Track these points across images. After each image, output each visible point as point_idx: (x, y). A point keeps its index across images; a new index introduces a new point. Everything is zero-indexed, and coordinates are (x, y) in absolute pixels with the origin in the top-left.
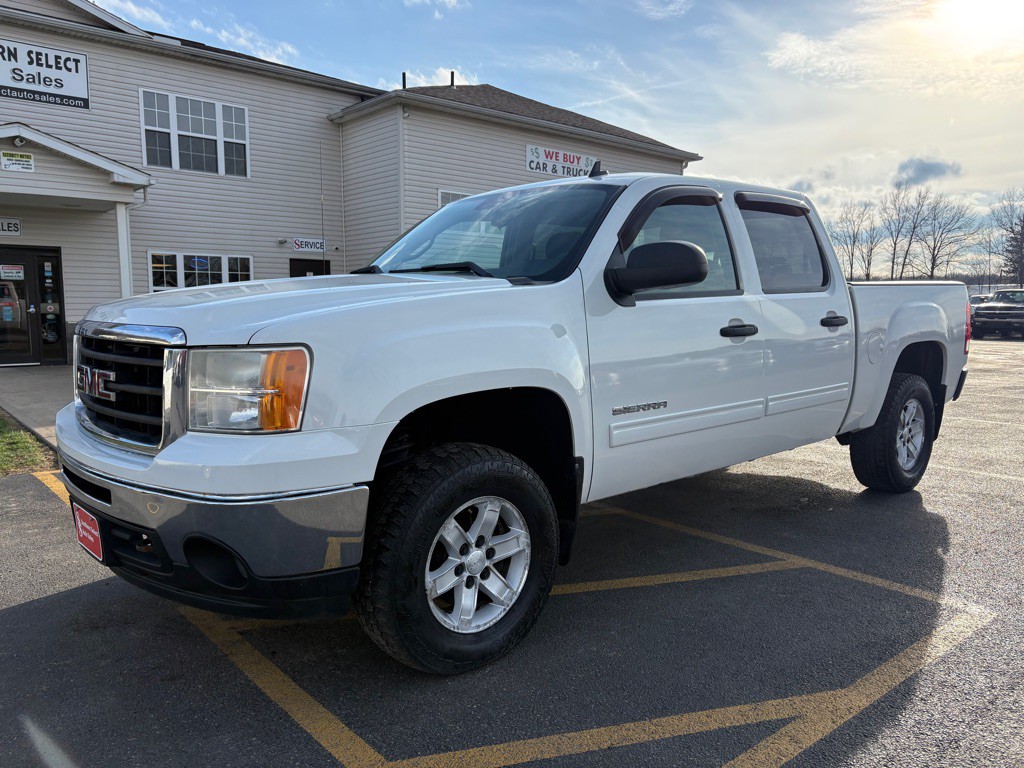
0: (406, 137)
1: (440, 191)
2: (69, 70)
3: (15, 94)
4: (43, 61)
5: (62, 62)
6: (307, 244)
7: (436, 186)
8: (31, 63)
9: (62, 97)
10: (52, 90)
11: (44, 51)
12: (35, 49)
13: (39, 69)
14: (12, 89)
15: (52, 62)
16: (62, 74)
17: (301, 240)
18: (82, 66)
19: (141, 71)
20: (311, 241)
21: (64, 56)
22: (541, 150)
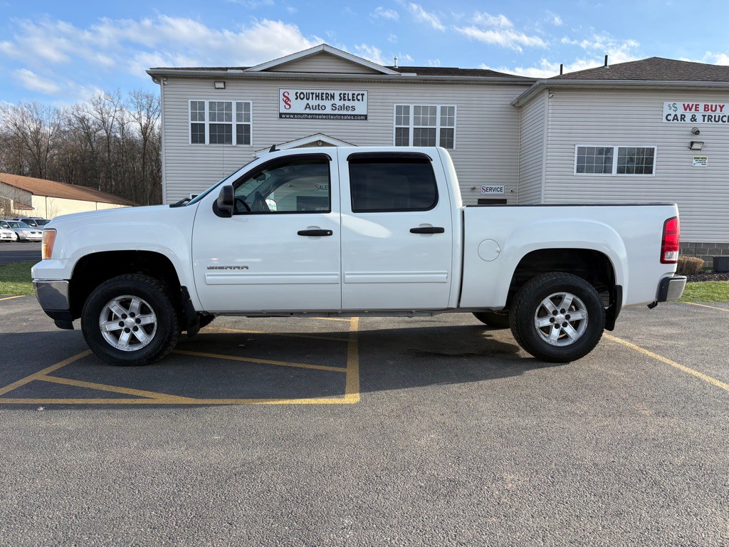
0: (550, 111)
1: (576, 147)
2: (359, 100)
3: (332, 117)
4: (346, 98)
5: (355, 96)
6: (491, 189)
7: (574, 143)
8: (340, 100)
9: (354, 116)
10: (350, 112)
11: (347, 92)
12: (343, 92)
13: (344, 102)
14: (331, 115)
15: (350, 97)
16: (355, 103)
17: (486, 186)
18: (365, 97)
19: (396, 94)
20: (494, 187)
21: (356, 93)
22: (680, 105)
